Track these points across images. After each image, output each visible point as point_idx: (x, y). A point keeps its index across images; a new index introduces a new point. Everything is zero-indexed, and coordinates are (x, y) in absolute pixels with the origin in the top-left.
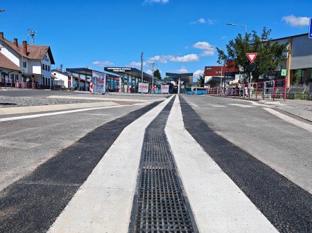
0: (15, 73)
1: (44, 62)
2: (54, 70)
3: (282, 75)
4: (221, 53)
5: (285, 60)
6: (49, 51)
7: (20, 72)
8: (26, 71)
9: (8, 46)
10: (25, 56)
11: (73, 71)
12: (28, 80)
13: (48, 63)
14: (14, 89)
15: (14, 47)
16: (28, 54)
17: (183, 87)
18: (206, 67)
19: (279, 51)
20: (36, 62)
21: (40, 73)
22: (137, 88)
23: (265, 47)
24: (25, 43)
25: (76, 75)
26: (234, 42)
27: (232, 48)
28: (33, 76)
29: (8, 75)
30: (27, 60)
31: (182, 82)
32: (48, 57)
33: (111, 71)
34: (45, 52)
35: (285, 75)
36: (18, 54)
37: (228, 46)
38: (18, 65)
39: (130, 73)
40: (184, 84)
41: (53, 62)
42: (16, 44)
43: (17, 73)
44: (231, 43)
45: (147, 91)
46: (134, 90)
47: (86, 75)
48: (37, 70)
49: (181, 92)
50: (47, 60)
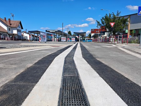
0: (5, 34)
1: (18, 28)
2: (23, 32)
3: (126, 32)
4: (98, 22)
5: (127, 25)
6: (20, 23)
7: (7, 33)
8: (10, 32)
10: (10, 25)
11: (31, 32)
12: (11, 36)
13: (20, 29)
14: (5, 41)
15: (5, 22)
16: (11, 25)
17: (81, 39)
18: (92, 29)
19: (124, 21)
20: (15, 28)
21: (17, 33)
22: (61, 39)
23: (118, 20)
24: (9, 19)
25: (33, 34)
27: (103, 20)
28: (14, 34)
29: (2, 34)
30: (10, 28)
31: (81, 36)
32: (20, 26)
33: (49, 32)
34: (18, 24)
37: (101, 20)
38: (7, 30)
39: (57, 32)
40: (82, 37)
41: (22, 28)
42: (6, 20)
44: (103, 18)
45: (65, 41)
46: (59, 40)
47: (37, 34)
48: (15, 32)
49: (81, 41)
50: (20, 27)
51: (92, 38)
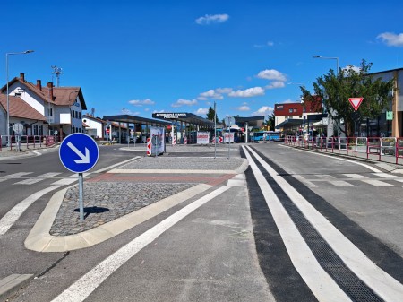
0: (39, 124)
1: (74, 108)
2: (84, 116)
3: (388, 118)
4: (306, 93)
5: (392, 98)
6: (80, 94)
7: (45, 122)
8: (52, 120)
9: (30, 90)
10: (51, 101)
11: (112, 118)
12: (56, 133)
13: (78, 109)
15: (38, 91)
16: (54, 98)
17: (252, 134)
18: (276, 105)
19: (384, 90)
20: (64, 108)
21: (70, 123)
22: (195, 138)
23: (365, 85)
24: (51, 85)
26: (324, 79)
27: (321, 87)
28: (62, 126)
29: (31, 127)
30: (54, 107)
31: (251, 128)
32: (79, 102)
33: (162, 117)
34: (74, 96)
35: (391, 118)
36: (43, 99)
37: (315, 85)
38: (43, 113)
39: (183, 119)
40: (252, 130)
41: (84, 107)
42: (40, 87)
43: (42, 124)
44: (320, 81)
47: (128, 123)
48: (65, 118)
49: (249, 141)
50: (78, 105)
51: (276, 130)
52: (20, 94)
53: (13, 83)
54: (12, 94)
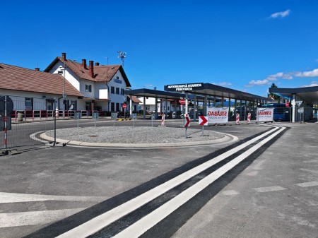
1: (113, 84)
6: (121, 69)
7: (80, 97)
8: (91, 95)
16: (94, 76)
21: (107, 98)
24: (91, 63)
30: (93, 84)
36: (77, 76)
38: (78, 89)
41: (128, 84)
42: (84, 65)
50: (120, 82)
52: (62, 72)
53: (56, 62)
54: (56, 72)
